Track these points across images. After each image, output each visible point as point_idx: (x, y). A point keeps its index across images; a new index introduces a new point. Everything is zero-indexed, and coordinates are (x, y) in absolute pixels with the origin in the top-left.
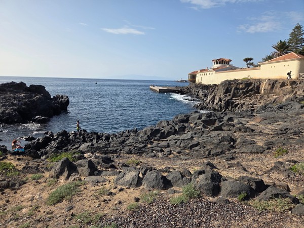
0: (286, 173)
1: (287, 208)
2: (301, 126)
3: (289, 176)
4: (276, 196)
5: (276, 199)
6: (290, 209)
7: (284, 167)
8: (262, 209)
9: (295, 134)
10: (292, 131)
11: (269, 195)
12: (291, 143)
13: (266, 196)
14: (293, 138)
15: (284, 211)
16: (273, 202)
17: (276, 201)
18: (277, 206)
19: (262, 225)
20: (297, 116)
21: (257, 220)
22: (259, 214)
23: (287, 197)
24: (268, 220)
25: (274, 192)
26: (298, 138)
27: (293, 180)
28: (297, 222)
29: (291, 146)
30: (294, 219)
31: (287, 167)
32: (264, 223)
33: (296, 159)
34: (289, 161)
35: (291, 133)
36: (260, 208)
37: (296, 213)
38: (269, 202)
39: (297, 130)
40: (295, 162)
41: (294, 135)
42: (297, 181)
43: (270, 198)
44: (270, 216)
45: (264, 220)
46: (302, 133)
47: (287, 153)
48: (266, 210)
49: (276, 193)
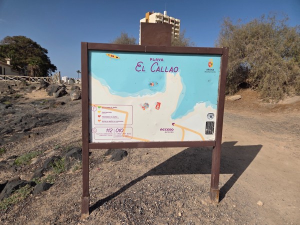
0: (13, 169)
1: (29, 192)
2: (11, 124)
3: (16, 170)
4: (17, 188)
5: (17, 191)
6: (31, 192)
7: (8, 164)
8: (7, 206)
9: (8, 132)
10: (4, 130)
11: (10, 190)
12: (7, 142)
13: (8, 193)
14: (8, 137)
15: (27, 197)
16: (16, 195)
17: (17, 192)
18: (20, 196)
19: (12, 219)
20: (4, 116)
21: (6, 218)
22: (6, 212)
23: (26, 184)
24: (17, 211)
25: (13, 186)
26: (12, 135)
27: (21, 171)
28: (40, 199)
29: (8, 144)
30: (36, 198)
31: (11, 164)
32: (14, 216)
33: (15, 154)
34: (11, 158)
35: (4, 133)
36: (4, 206)
37: (37, 192)
38: (12, 197)
39: (9, 129)
40: (16, 157)
41: (7, 134)
42: (24, 171)
43: (12, 192)
44: (16, 207)
45: (13, 214)
46: (14, 130)
47: (5, 151)
48: (10, 205)
49: (15, 185)
